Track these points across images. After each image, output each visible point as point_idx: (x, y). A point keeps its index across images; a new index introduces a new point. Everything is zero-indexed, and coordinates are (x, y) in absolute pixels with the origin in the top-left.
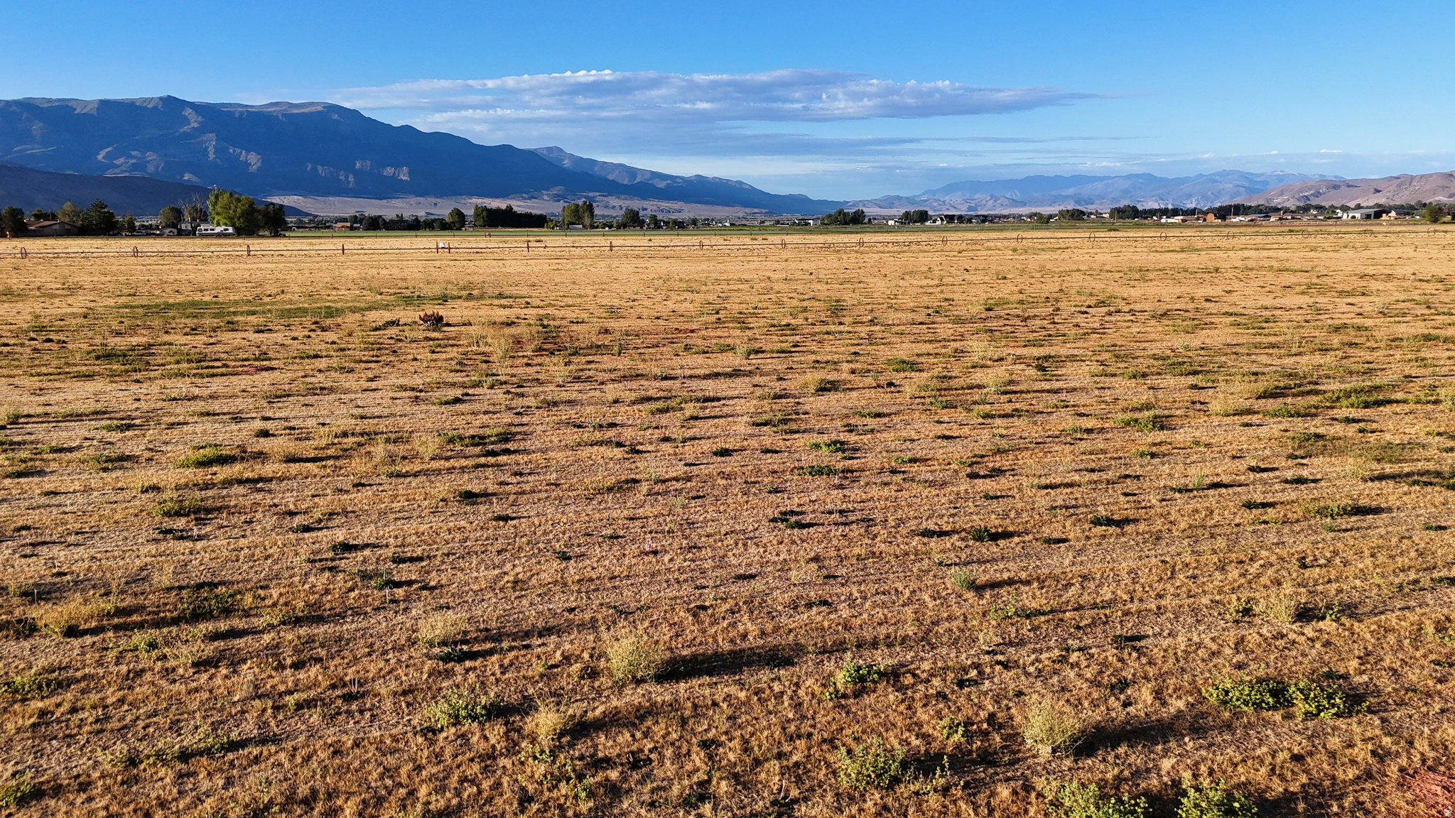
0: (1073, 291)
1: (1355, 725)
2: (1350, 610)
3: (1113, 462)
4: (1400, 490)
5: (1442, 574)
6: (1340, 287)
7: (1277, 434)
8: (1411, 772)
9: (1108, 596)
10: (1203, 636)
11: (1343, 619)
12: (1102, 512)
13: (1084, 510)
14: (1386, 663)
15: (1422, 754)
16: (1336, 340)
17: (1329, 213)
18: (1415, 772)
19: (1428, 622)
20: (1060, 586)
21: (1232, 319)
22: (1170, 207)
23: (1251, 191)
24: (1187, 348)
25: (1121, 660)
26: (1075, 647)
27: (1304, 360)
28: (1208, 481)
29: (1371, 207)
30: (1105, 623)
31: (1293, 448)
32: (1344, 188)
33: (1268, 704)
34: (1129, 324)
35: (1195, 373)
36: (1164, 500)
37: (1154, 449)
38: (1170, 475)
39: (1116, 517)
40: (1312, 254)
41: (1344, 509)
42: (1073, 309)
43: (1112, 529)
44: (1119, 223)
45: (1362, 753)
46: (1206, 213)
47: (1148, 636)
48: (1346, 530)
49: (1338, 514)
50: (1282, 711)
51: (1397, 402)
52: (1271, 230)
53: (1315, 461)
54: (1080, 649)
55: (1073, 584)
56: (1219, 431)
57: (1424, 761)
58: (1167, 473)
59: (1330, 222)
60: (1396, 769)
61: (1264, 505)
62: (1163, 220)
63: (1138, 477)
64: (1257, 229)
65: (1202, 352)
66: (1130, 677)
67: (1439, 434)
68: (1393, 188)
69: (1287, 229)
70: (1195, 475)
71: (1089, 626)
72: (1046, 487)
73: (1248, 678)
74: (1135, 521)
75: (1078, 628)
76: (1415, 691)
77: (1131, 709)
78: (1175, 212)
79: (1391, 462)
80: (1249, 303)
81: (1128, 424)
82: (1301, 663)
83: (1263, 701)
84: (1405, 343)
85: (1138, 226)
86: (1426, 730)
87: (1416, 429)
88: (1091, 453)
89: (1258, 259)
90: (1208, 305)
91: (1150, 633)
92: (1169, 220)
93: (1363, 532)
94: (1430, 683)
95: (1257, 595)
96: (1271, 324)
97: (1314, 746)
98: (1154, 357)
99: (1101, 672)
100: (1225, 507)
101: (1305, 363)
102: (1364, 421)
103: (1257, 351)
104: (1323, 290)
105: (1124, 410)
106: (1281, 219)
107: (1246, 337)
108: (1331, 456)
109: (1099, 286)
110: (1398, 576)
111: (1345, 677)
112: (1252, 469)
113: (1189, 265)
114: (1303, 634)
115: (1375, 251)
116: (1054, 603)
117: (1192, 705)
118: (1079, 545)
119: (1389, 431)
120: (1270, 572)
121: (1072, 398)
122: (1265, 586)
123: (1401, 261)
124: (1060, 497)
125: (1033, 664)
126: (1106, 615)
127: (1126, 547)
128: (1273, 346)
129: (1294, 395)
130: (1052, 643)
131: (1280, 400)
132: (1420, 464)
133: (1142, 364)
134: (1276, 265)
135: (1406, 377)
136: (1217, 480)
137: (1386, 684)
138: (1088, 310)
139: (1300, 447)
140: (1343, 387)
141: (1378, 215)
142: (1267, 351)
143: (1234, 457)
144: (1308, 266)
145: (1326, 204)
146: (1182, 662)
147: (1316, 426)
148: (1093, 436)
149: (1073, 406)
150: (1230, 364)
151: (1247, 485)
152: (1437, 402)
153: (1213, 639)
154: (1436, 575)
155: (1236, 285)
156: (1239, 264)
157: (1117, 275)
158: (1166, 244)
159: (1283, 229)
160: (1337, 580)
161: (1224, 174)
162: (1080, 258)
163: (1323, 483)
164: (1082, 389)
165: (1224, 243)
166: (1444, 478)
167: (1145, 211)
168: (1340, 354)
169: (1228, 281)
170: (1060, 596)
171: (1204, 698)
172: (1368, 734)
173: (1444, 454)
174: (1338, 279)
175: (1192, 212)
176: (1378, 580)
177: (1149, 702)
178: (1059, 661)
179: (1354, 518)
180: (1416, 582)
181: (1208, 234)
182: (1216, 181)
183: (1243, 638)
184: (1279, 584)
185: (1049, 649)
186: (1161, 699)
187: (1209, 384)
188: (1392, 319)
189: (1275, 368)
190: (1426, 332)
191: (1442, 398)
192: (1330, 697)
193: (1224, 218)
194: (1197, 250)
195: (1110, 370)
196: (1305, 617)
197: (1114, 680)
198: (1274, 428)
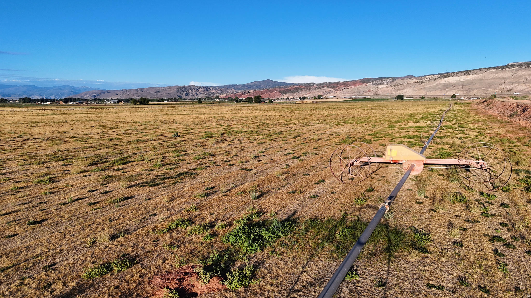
0: (6, 132)
1: (133, 269)
2: (127, 232)
3: (34, 199)
4: (137, 190)
5: (152, 213)
6: (110, 126)
7: (96, 178)
8: (151, 278)
9: (39, 252)
10: (79, 256)
11: (126, 236)
12: (32, 219)
13: (24, 220)
14: (140, 246)
15: (154, 271)
16: (111, 144)
17: (103, 101)
18: (153, 277)
19: (150, 229)
20: (16, 254)
21: (75, 139)
22: (45, 98)
23: (75, 93)
24: (59, 151)
25: (48, 276)
26: (27, 277)
27: (102, 151)
28: (74, 199)
29: (116, 100)
30: (38, 263)
31: (102, 182)
32: (106, 93)
33: (105, 272)
34: (34, 144)
35: (64, 160)
36: (57, 209)
37: (51, 191)
38: (59, 199)
39: (38, 220)
40: (99, 115)
41: (121, 199)
42: (7, 139)
43: (37, 225)
44: (23, 104)
45: (136, 278)
46: (59, 101)
47: (58, 263)
48: (123, 206)
49: (119, 201)
50: (110, 273)
51: (132, 162)
52: (84, 107)
53: (110, 185)
54: (29, 277)
55: (22, 252)
56: (76, 180)
57: (154, 273)
58: (58, 198)
59: (104, 104)
60: (147, 279)
61: (95, 203)
62: (43, 103)
63: (45, 203)
64: (79, 107)
65: (65, 152)
66: (52, 281)
67: (145, 170)
68: (121, 93)
69: (90, 107)
70: (69, 197)
71: (32, 266)
72: (5, 214)
73: (97, 266)
74: (47, 220)
75: (27, 269)
76: (149, 252)
77: (54, 293)
78: (47, 100)
79: (133, 181)
80: (80, 133)
81: (39, 182)
82: (114, 254)
83: (103, 272)
84: (132, 143)
85: (32, 106)
86: (154, 263)
87: (139, 169)
88: (24, 197)
89: (81, 117)
90: (65, 134)
91: (58, 261)
92: (45, 103)
93: (128, 205)
94: (153, 248)
95: (97, 235)
96: (89, 140)
97: (121, 281)
98: (46, 155)
99: (40, 283)
100: (82, 207)
101: (102, 152)
102: (123, 169)
103: (86, 150)
104: (105, 127)
105: (36, 177)
106: (87, 103)
107: (81, 145)
108: (115, 182)
109: (18, 129)
110: (140, 217)
111: (129, 254)
112: (89, 191)
113: (55, 120)
114: (114, 244)
115: (119, 114)
116: (14, 262)
117: (78, 283)
118: (23, 235)
119: (131, 171)
120: (100, 226)
121: (12, 176)
122: (99, 232)
123: (127, 117)
124: (12, 217)
125: (7, 290)
126: (39, 260)
127: (44, 231)
128: (91, 147)
129: (100, 164)
130: (16, 279)
131: (96, 166)
132: (141, 180)
133: (42, 159)
134: (88, 119)
135: (134, 153)
136: (77, 197)
137: (141, 252)
138: (14, 139)
139: (104, 181)
140: (115, 159)
141: (118, 102)
142: (89, 149)
143: (82, 188)
144: (98, 119)
145: (102, 98)
146: (72, 268)
147: (108, 173)
148: (24, 190)
149: (13, 179)
150: (76, 155)
151: (88, 197)
152: (143, 160)
153: (83, 256)
154: (150, 214)
155: (75, 127)
156: (75, 119)
157: (26, 125)
158: (45, 112)
159: (88, 107)
160: (122, 223)
161: (64, 87)
162: (8, 118)
163: (113, 192)
164: (16, 171)
165: (68, 112)
166: (148, 183)
167: (34, 100)
168: (113, 148)
169: (71, 126)
170: (17, 258)
171: (82, 278)
172: (138, 271)
173: (148, 176)
174: (109, 123)
175: (54, 100)
176: (134, 220)
177: (61, 288)
178: (20, 285)
179: (124, 201)
180: (145, 217)
181: (61, 108)
182: (61, 89)
183: (94, 252)
184: (104, 229)
185: (14, 282)
186: (66, 285)
187: (70, 163)
188: (127, 136)
189: (92, 155)
190: (137, 139)
191: (145, 159)
192: (125, 262)
193: (66, 103)
194: (58, 114)
195: (27, 163)
196: (113, 238)
197: (45, 284)
198: (95, 176)
